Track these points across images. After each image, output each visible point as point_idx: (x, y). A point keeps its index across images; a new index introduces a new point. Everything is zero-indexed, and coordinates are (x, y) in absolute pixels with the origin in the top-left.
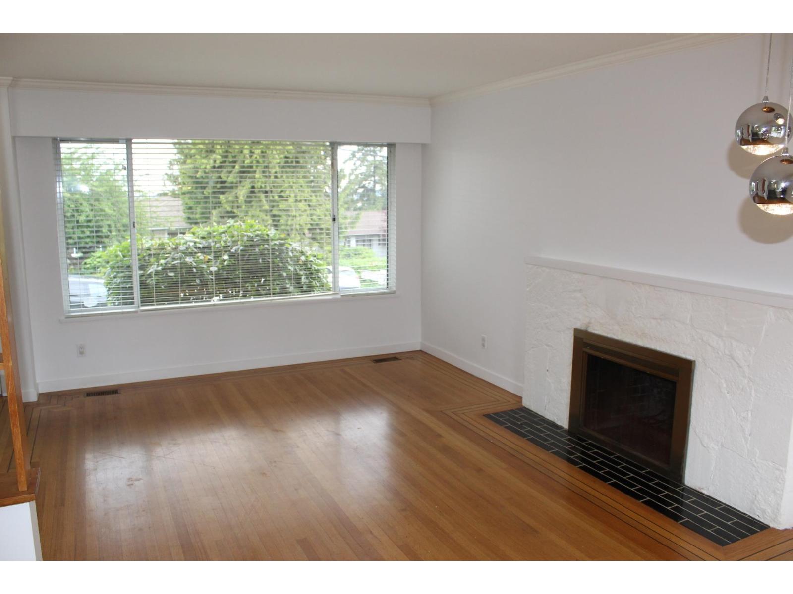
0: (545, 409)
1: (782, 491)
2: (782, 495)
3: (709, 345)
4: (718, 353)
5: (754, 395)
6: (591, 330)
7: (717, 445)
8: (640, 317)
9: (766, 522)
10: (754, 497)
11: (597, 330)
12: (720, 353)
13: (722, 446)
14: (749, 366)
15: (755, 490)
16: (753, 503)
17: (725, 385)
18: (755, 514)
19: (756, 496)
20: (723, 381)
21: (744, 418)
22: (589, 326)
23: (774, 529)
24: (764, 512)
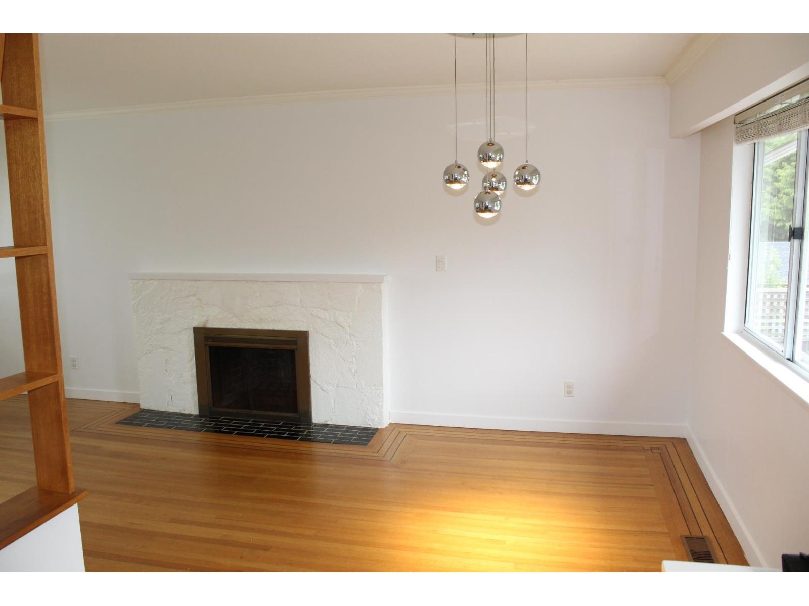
0: (168, 404)
1: (382, 402)
2: (383, 405)
3: (318, 317)
4: (325, 322)
5: (355, 345)
6: (210, 325)
7: (334, 387)
8: (256, 307)
9: (375, 427)
10: (365, 413)
11: (215, 325)
12: (327, 321)
13: (338, 386)
14: (349, 326)
15: (365, 408)
16: (365, 417)
17: (333, 343)
18: (368, 424)
19: (366, 412)
20: (331, 341)
21: (351, 362)
22: (206, 323)
23: (381, 429)
24: (373, 420)
